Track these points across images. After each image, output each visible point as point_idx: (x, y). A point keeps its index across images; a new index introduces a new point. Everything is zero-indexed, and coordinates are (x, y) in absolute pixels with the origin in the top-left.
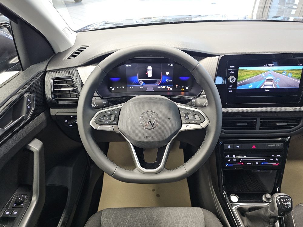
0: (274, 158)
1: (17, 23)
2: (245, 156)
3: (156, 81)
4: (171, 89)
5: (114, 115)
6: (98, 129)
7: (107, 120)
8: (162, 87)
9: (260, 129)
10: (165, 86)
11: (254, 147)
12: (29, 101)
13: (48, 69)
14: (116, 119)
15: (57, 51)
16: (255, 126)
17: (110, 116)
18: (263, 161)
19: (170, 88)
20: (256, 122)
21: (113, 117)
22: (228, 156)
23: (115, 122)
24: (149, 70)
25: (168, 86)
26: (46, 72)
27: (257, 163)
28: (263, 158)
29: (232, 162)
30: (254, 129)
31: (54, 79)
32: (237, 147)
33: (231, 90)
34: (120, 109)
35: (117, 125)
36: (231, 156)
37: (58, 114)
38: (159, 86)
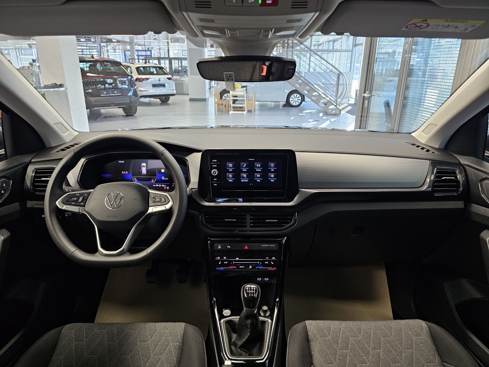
0: (270, 262)
1: (7, 114)
2: (237, 259)
3: (151, 179)
4: (168, 188)
5: (82, 197)
6: (64, 208)
7: (73, 201)
8: (157, 185)
9: (251, 227)
10: (161, 184)
11: (246, 247)
12: (4, 185)
13: (32, 161)
14: (84, 201)
15: (48, 146)
16: (246, 223)
17: (78, 198)
18: (258, 265)
19: (166, 187)
20: (245, 219)
21: (81, 199)
22: (219, 258)
23: (82, 204)
24: (144, 166)
25: (165, 185)
26: (30, 162)
27: (251, 267)
28: (257, 261)
29: (223, 265)
30: (245, 226)
31: (37, 169)
32: (228, 247)
33: (215, 183)
34: (90, 193)
35: (84, 206)
36: (222, 257)
37: (34, 206)
38: (154, 184)
